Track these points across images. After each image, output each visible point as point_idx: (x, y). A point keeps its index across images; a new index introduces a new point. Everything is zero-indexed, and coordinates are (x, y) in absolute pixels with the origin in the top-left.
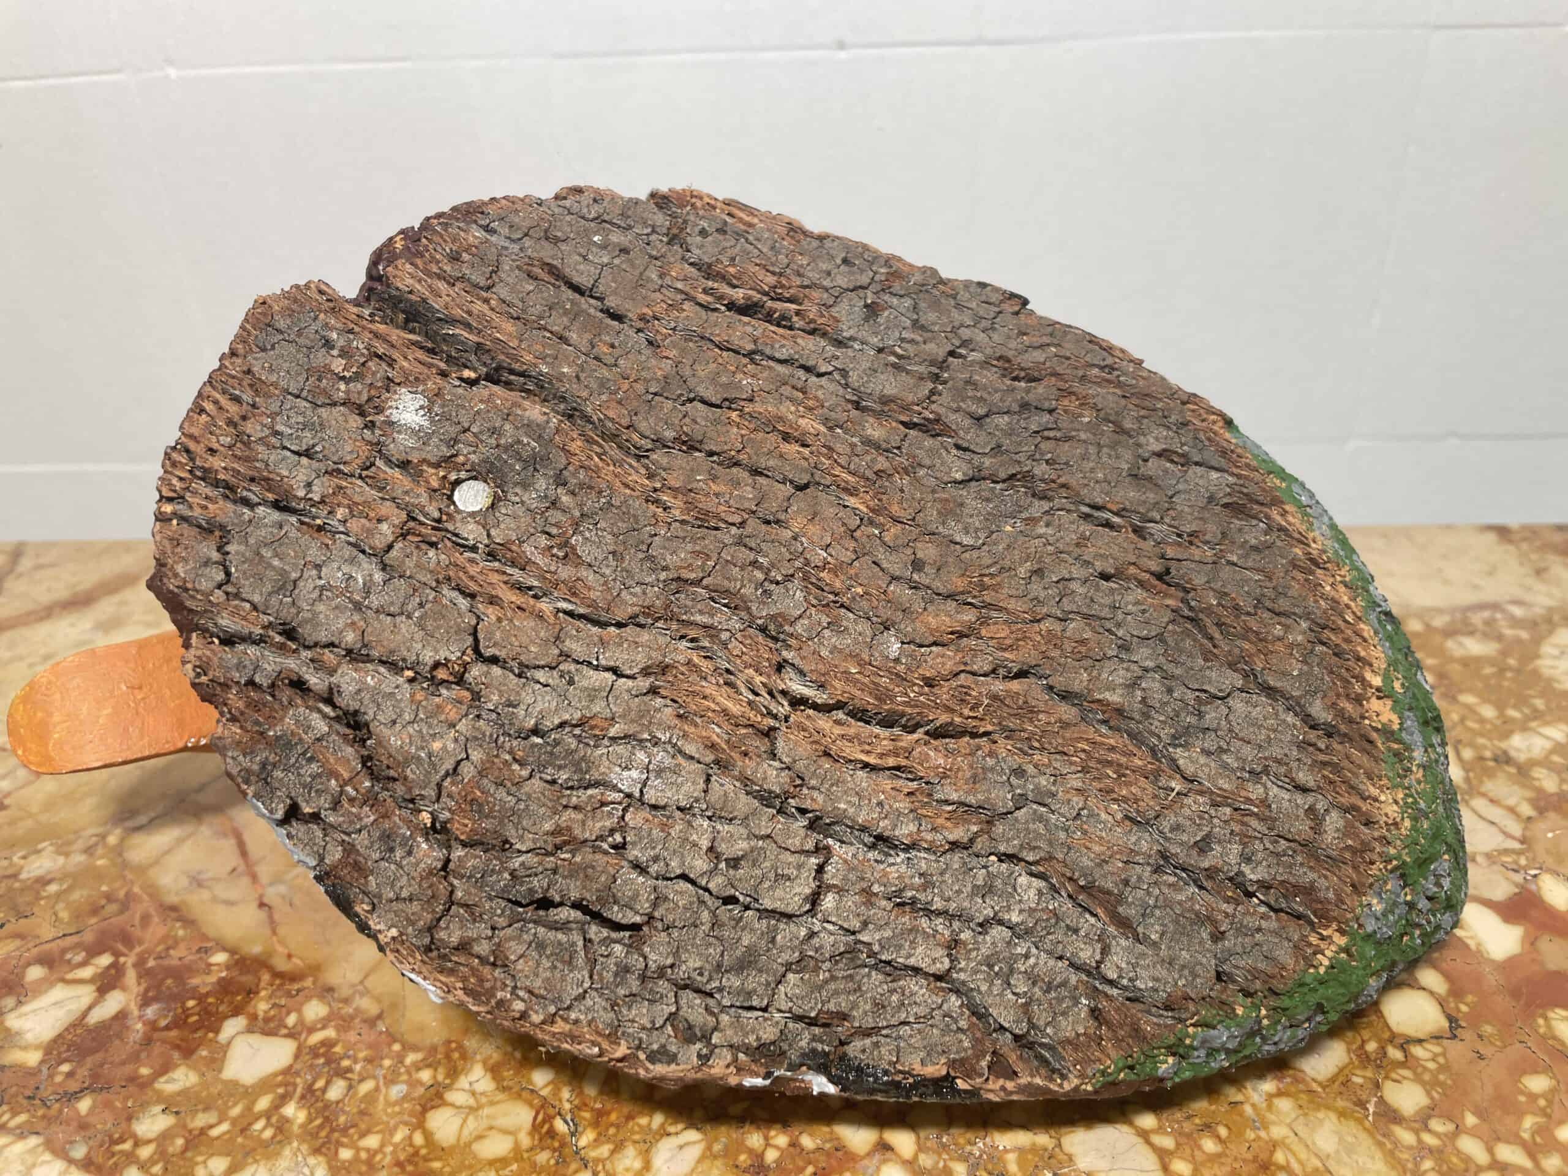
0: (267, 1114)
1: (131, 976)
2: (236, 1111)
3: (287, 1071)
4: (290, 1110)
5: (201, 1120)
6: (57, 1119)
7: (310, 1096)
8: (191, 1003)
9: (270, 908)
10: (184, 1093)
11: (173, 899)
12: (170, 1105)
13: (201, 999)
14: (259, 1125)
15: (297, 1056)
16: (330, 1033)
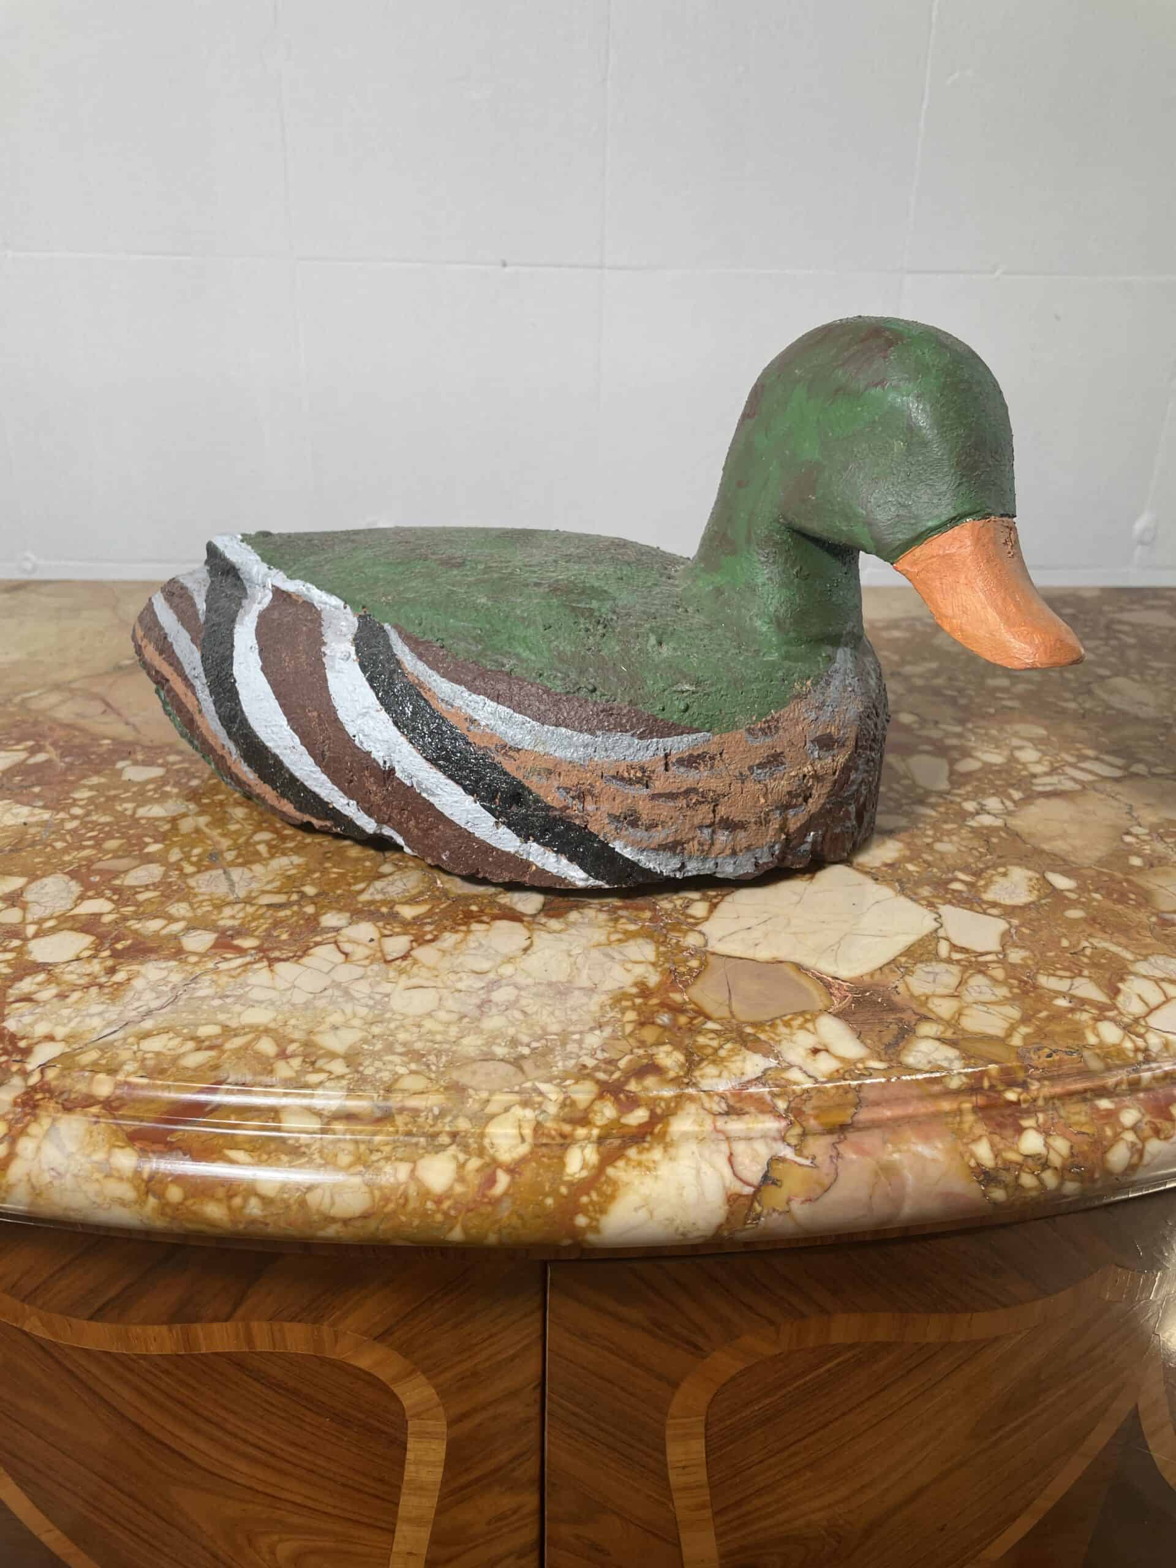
0: (155, 790)
1: (49, 748)
2: (135, 789)
3: (162, 777)
4: (168, 789)
5: (113, 793)
6: (21, 794)
7: (176, 784)
8: (93, 757)
9: (134, 726)
10: (100, 784)
11: (66, 721)
12: (91, 788)
13: (99, 755)
14: (150, 794)
15: (168, 771)
16: (186, 765)
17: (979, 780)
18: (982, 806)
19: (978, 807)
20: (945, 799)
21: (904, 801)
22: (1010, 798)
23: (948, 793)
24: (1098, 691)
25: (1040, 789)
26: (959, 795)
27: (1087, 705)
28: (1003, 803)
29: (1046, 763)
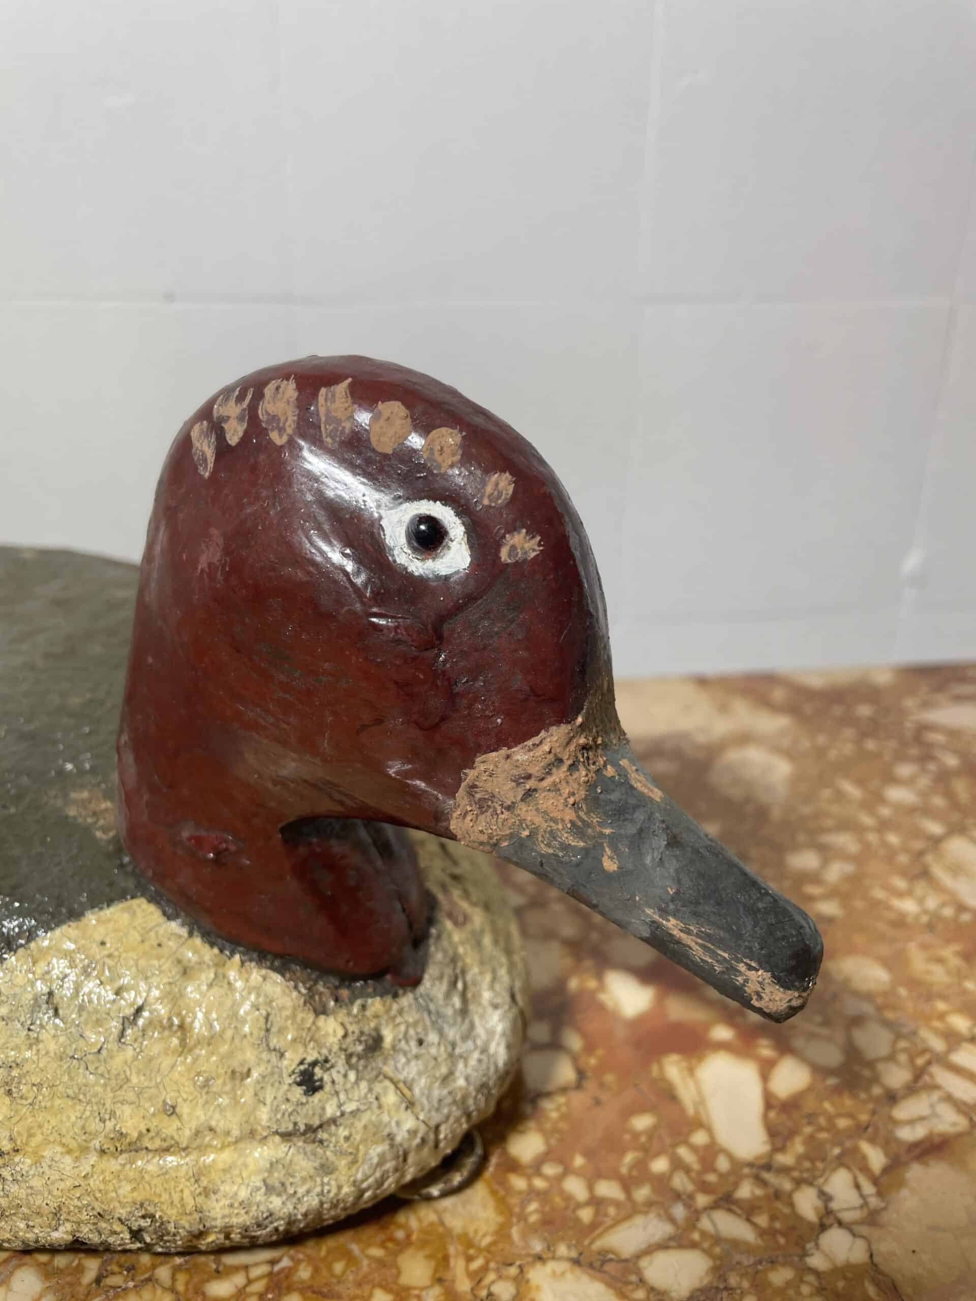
17: (811, 1118)
18: (825, 1197)
19: (819, 1203)
20: (764, 1183)
21: (702, 1200)
22: (865, 1169)
23: (768, 1167)
24: (938, 871)
25: (907, 1134)
26: (785, 1170)
27: (932, 903)
28: (857, 1186)
29: (903, 1058)
